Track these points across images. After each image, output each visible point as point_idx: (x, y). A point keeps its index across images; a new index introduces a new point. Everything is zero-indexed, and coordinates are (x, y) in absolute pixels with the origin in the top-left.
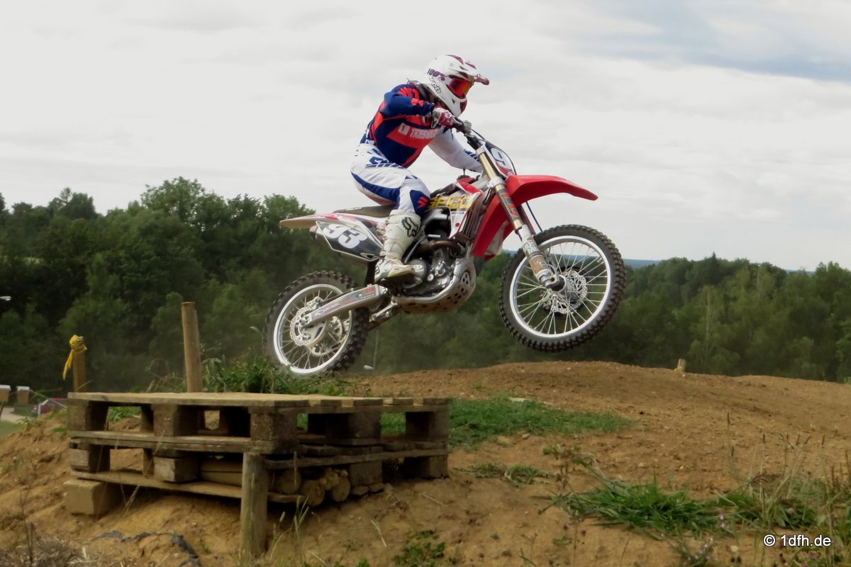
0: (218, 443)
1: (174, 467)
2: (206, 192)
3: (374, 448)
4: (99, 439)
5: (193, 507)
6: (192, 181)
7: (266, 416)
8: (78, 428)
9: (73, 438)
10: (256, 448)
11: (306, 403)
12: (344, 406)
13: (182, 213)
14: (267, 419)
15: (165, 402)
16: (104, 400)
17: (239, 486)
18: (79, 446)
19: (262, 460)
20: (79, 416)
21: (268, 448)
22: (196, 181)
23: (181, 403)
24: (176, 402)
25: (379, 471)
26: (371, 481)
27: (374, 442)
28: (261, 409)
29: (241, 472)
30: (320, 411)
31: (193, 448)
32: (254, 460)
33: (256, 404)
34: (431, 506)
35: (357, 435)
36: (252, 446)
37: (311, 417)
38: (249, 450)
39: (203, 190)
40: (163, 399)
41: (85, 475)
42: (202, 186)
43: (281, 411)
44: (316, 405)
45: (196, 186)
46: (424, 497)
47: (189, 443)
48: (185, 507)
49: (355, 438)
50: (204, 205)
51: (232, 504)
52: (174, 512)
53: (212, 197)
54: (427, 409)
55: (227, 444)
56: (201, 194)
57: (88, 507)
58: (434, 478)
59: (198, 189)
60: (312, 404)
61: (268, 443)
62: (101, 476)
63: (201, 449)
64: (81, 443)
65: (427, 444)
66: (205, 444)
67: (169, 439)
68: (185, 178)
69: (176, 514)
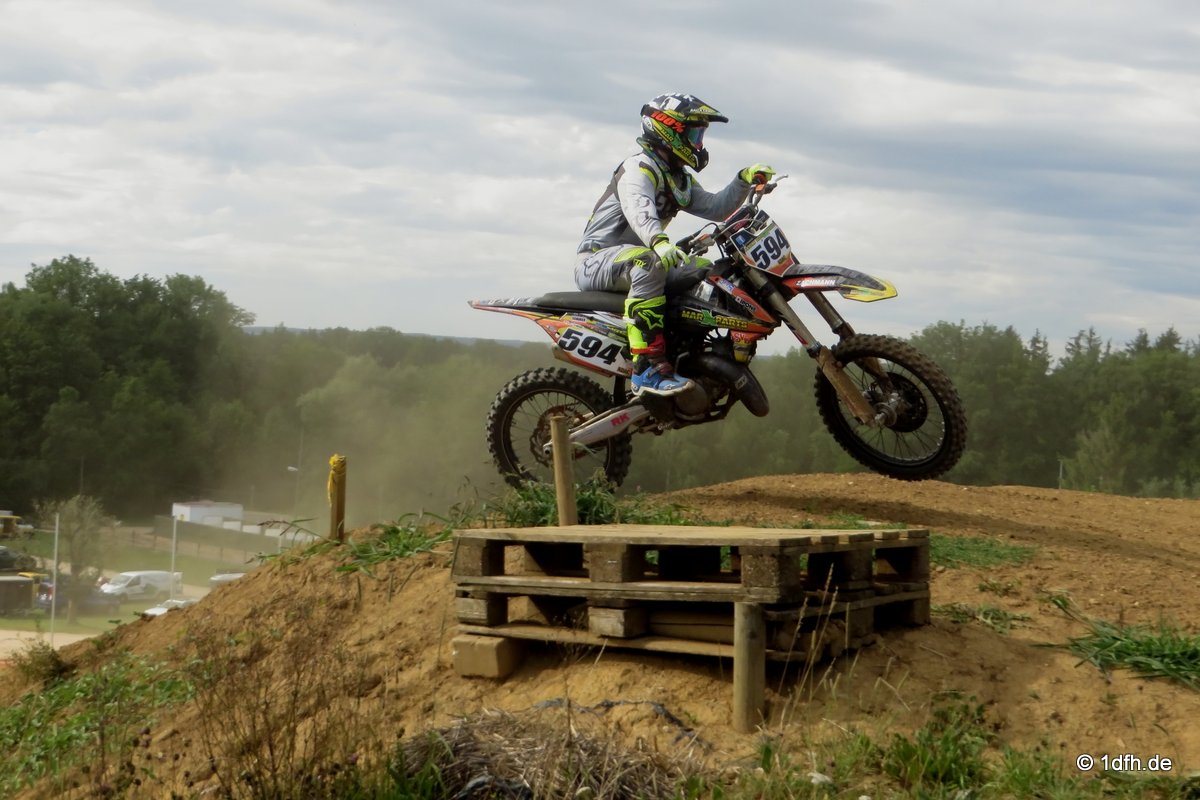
0: (692, 591)
1: (623, 620)
2: (101, 272)
3: (867, 592)
4: (503, 586)
5: (645, 667)
6: (84, 260)
7: (767, 558)
8: (472, 573)
9: (460, 585)
10: (753, 597)
11: (807, 541)
12: (841, 543)
13: (74, 296)
14: (768, 561)
15: (607, 541)
16: (510, 539)
17: (730, 643)
18: (472, 594)
19: (759, 611)
20: (474, 559)
21: (772, 595)
22: (88, 259)
23: (631, 543)
24: (625, 541)
25: (871, 620)
26: (865, 632)
27: (866, 584)
28: (758, 551)
29: (732, 626)
30: (821, 550)
31: (652, 596)
32: (751, 611)
33: (751, 543)
34: (935, 660)
35: (853, 578)
36: (746, 595)
37: (812, 556)
38: (741, 598)
39: (96, 270)
40: (604, 537)
41: (480, 629)
42: (96, 266)
43: (788, 551)
44: (817, 543)
45: (88, 265)
46: (923, 649)
47: (646, 590)
48: (636, 668)
49: (852, 580)
50: (97, 287)
51: (728, 663)
52: (624, 674)
53: (105, 278)
54: (912, 543)
55: (707, 592)
56: (94, 275)
57: (492, 668)
58: (922, 625)
59: (90, 269)
60: (814, 541)
61: (770, 590)
62: (504, 631)
63: (667, 597)
64: (474, 591)
65: (913, 585)
66: (670, 591)
67: (613, 586)
68: (77, 256)
69: (628, 676)
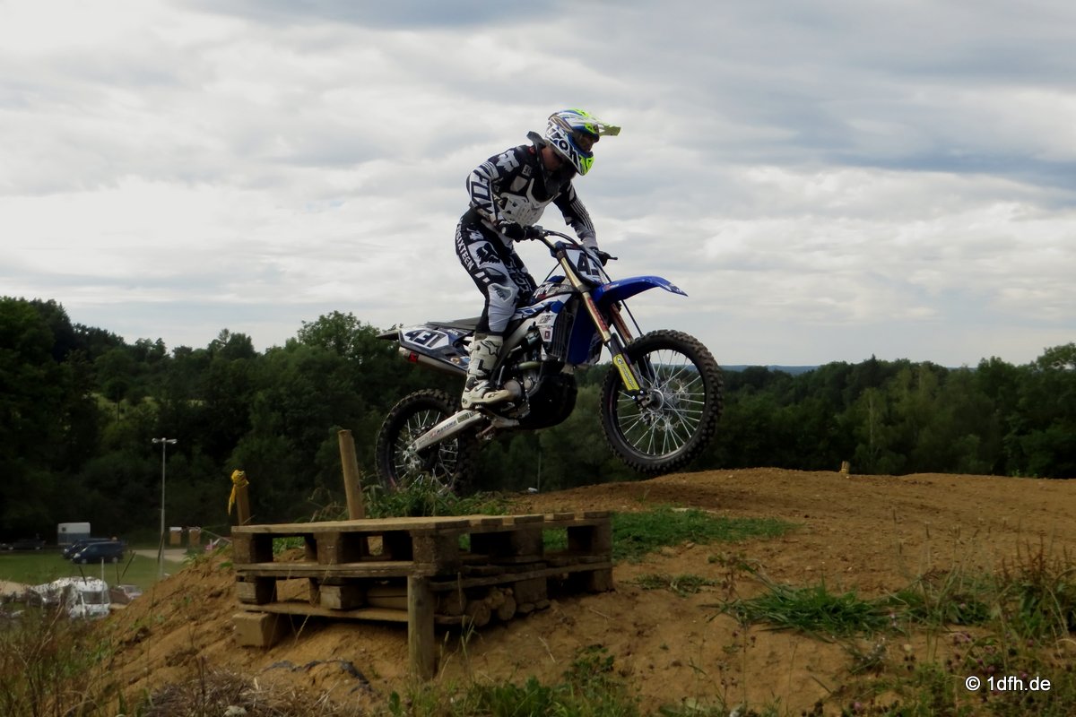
0: (382, 568)
1: (340, 595)
2: (362, 325)
3: (537, 565)
4: (265, 571)
5: (361, 633)
6: (347, 314)
7: (427, 538)
8: (244, 561)
9: (239, 571)
10: (420, 571)
11: (467, 522)
12: (504, 524)
13: (340, 347)
14: (429, 541)
15: (326, 530)
16: (266, 532)
17: (405, 610)
18: (246, 579)
19: (426, 583)
20: (243, 549)
21: (432, 570)
22: (351, 314)
23: (343, 531)
24: (338, 530)
25: (544, 588)
26: (536, 598)
27: (536, 558)
28: (423, 532)
29: (406, 596)
30: (482, 531)
31: (358, 574)
32: (418, 582)
33: (417, 527)
34: (597, 620)
35: (520, 553)
36: (416, 569)
37: (473, 537)
38: (413, 573)
39: (358, 323)
40: (325, 527)
41: (253, 607)
42: (358, 319)
43: (442, 532)
44: (477, 525)
45: (351, 319)
46: (591, 612)
47: (354, 570)
48: (354, 634)
49: (519, 555)
50: (360, 337)
51: (399, 628)
52: (342, 639)
53: (368, 329)
54: (588, 523)
55: (391, 569)
56: (357, 327)
57: (258, 638)
58: (600, 592)
59: (354, 322)
60: (473, 524)
61: (431, 565)
62: (268, 607)
63: (366, 575)
64: (248, 576)
65: (590, 558)
66: (369, 569)
67: (334, 567)
68: (341, 312)
69: (346, 640)
